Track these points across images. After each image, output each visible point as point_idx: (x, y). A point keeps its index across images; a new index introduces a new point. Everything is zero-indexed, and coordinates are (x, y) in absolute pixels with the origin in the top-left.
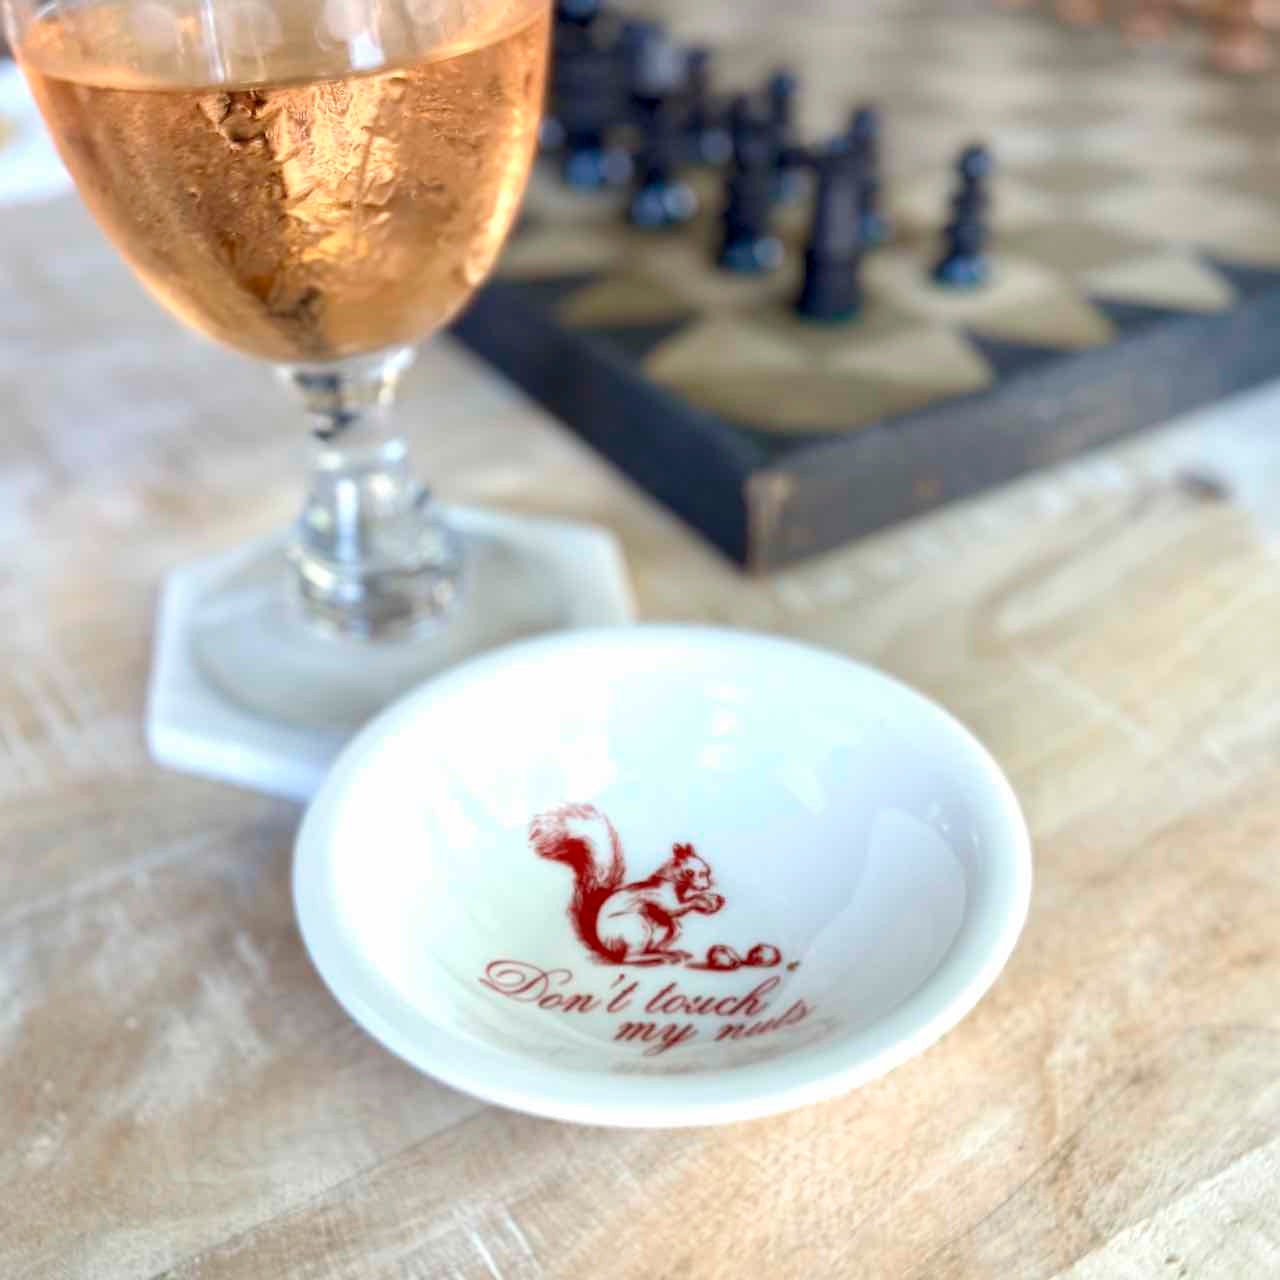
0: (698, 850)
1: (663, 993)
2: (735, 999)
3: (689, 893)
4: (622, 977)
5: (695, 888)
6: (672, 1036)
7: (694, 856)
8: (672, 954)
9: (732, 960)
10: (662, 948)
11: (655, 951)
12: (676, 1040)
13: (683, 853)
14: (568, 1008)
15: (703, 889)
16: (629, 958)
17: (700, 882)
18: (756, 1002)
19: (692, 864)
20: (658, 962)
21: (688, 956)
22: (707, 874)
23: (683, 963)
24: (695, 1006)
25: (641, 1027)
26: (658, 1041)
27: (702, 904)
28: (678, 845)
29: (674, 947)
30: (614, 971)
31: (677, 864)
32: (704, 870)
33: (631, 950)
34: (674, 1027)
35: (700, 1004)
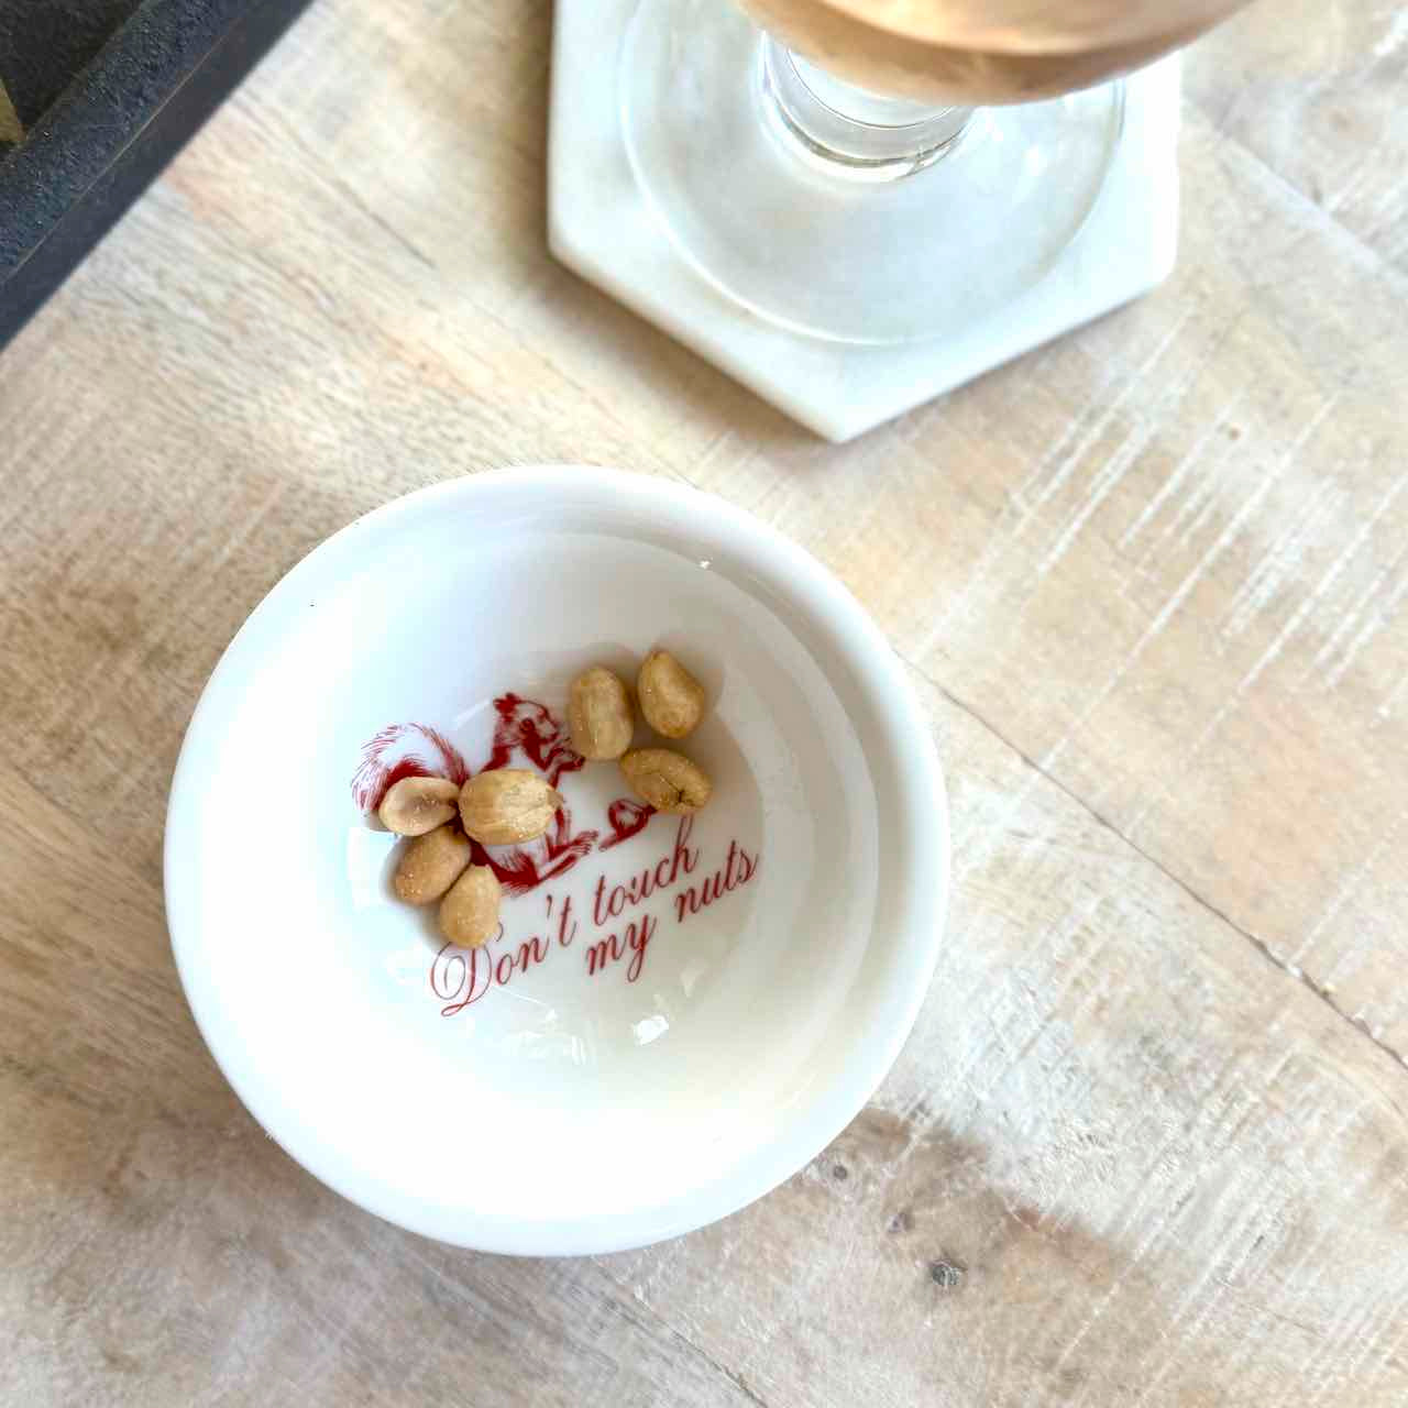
0: (521, 694)
1: (599, 894)
2: (667, 861)
3: (544, 751)
4: (550, 898)
5: (545, 741)
6: (638, 937)
7: (520, 702)
8: (577, 842)
9: (636, 814)
10: (565, 842)
11: (561, 849)
12: (643, 941)
13: (507, 705)
14: (525, 967)
15: (554, 736)
16: (542, 872)
17: (545, 729)
18: (686, 851)
19: (525, 712)
20: (571, 860)
21: (595, 835)
22: (545, 714)
23: (595, 846)
24: (636, 892)
25: (604, 945)
26: (629, 954)
27: (566, 758)
29: (574, 831)
31: (508, 720)
32: (540, 712)
33: (537, 860)
34: (633, 927)
35: (639, 884)
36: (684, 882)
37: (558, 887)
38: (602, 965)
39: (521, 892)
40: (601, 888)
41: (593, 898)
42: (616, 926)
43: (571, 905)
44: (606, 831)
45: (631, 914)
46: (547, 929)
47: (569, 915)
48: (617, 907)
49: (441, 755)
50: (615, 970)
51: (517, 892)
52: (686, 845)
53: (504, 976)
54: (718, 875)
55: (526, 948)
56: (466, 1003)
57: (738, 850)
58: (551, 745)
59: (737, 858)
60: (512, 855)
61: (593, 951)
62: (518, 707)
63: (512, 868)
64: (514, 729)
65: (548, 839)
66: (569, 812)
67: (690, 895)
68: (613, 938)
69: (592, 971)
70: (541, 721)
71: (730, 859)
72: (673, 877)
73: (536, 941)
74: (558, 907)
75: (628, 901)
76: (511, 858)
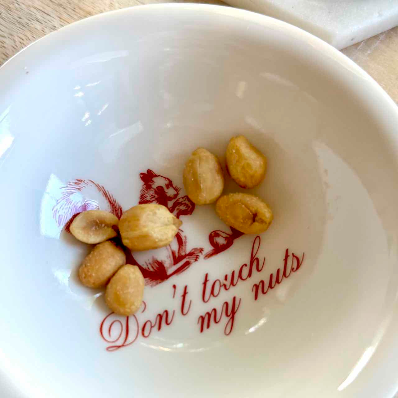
0: (156, 171)
1: (205, 284)
2: (246, 265)
3: (170, 204)
4: (174, 287)
5: (171, 198)
6: (230, 310)
7: (156, 176)
8: (191, 254)
9: (226, 238)
10: (183, 254)
11: (181, 258)
12: (233, 312)
13: (147, 177)
14: (159, 328)
15: (175, 196)
16: (170, 271)
17: (170, 192)
18: (257, 259)
19: (159, 182)
20: (188, 264)
21: (201, 250)
22: (170, 184)
23: (201, 257)
24: (228, 283)
25: (209, 315)
26: (225, 320)
27: (183, 208)
28: (142, 174)
29: (189, 248)
30: (167, 285)
31: (148, 187)
32: (167, 182)
33: (166, 265)
34: (227, 304)
35: (229, 278)
36: (257, 277)
37: (180, 280)
38: (208, 326)
39: (157, 284)
40: (206, 281)
41: (202, 287)
42: (217, 303)
43: (187, 291)
44: (208, 248)
45: (225, 296)
46: (174, 305)
47: (187, 296)
48: (216, 292)
49: (109, 204)
50: (216, 329)
51: (154, 283)
52: (256, 257)
53: (146, 333)
54: (278, 270)
55: (160, 316)
56: (123, 346)
57: (290, 253)
58: (174, 201)
59: (290, 259)
60: (151, 261)
61: (202, 318)
62: (154, 179)
63: (151, 269)
64: (152, 192)
65: (173, 253)
66: (185, 237)
67: (261, 284)
68: (215, 310)
69: (202, 330)
70: (168, 187)
71: (286, 260)
72: (250, 275)
73: (166, 312)
74: (180, 292)
75: (223, 288)
76: (150, 264)
